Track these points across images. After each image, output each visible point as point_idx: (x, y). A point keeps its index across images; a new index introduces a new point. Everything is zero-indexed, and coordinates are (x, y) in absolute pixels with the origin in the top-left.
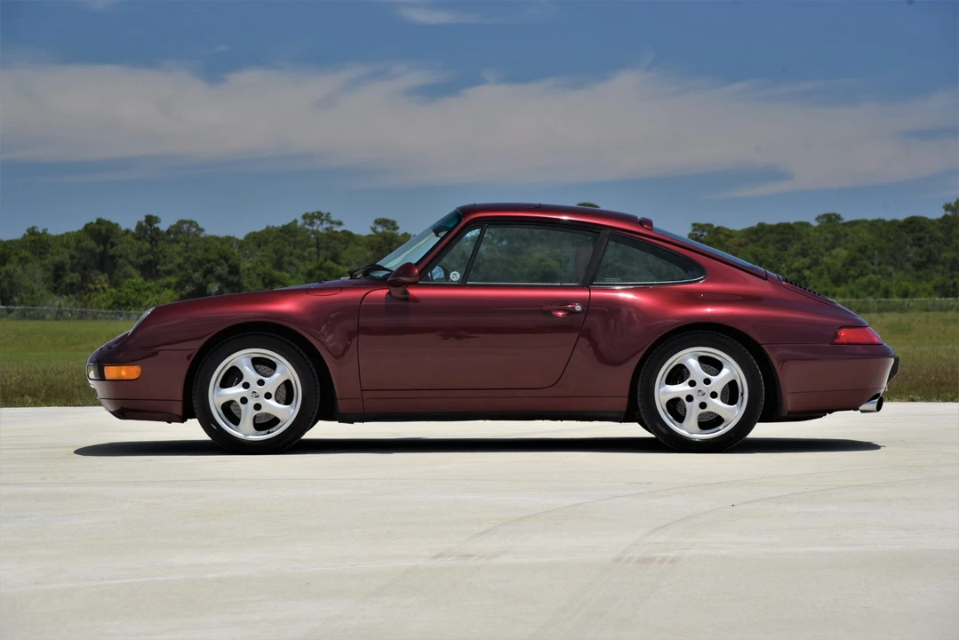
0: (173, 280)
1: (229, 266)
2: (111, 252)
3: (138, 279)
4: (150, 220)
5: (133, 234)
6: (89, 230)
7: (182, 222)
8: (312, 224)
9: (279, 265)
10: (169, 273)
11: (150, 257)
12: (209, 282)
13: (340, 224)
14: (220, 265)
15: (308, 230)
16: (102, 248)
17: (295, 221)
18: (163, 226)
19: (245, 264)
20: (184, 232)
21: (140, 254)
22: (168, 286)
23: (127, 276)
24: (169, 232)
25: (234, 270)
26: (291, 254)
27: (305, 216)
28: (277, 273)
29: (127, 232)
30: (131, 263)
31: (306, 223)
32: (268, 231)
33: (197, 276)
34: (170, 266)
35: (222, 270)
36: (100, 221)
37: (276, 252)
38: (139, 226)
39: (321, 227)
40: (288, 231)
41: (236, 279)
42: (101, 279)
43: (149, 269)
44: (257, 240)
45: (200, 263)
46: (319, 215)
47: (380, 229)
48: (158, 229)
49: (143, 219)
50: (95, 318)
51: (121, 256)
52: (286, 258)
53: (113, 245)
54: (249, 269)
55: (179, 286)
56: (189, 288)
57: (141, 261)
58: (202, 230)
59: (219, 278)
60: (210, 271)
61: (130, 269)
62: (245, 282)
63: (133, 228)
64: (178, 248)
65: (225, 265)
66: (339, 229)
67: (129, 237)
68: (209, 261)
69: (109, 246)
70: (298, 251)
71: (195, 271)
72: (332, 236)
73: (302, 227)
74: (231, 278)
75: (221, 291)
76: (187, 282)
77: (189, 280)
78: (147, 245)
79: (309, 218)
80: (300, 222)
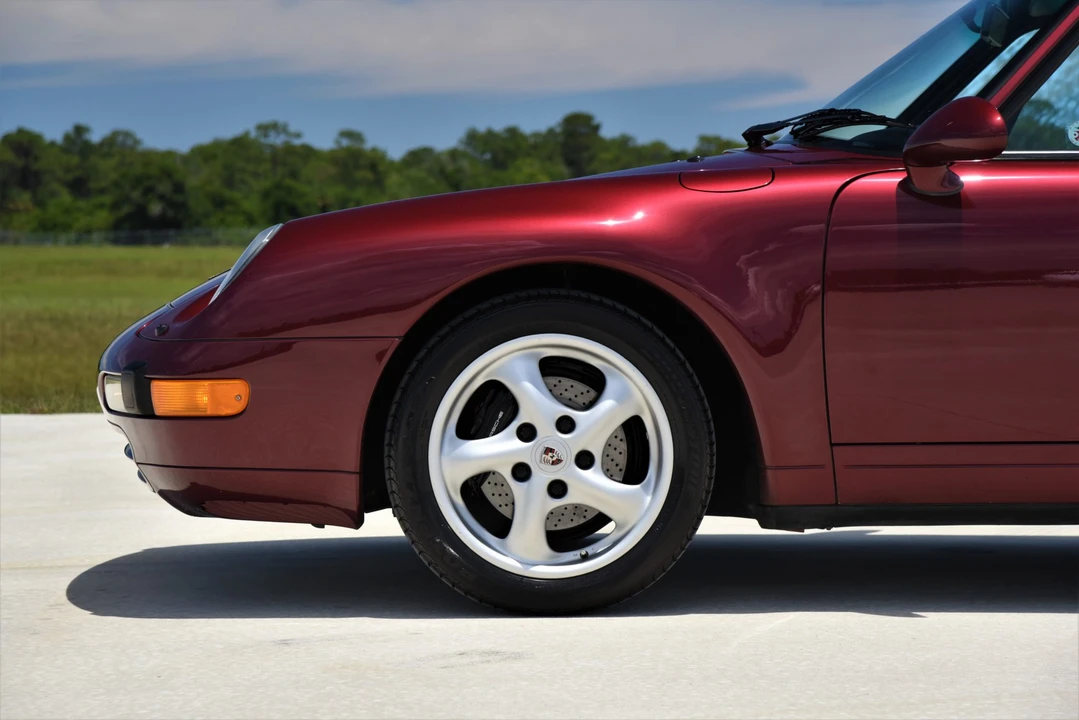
0: (107, 199)
1: (173, 184)
2: (36, 166)
3: (66, 198)
4: (79, 130)
5: (60, 147)
6: (8, 140)
7: (115, 134)
8: (266, 136)
9: (229, 183)
10: (102, 191)
11: (78, 173)
12: (149, 202)
13: (298, 135)
14: (162, 182)
15: (262, 143)
16: (23, 162)
17: (247, 134)
18: (95, 137)
19: (192, 182)
20: (118, 144)
21: (68, 170)
22: (102, 206)
23: (53, 194)
24: (102, 144)
25: (179, 188)
26: (244, 171)
27: (260, 127)
28: (228, 193)
29: (53, 144)
30: (58, 180)
31: (260, 135)
32: (217, 144)
33: (136, 195)
34: (103, 184)
35: (164, 187)
36: (21, 131)
37: (225, 167)
38: (67, 138)
39: (277, 140)
40: (240, 143)
41: (179, 198)
42: (24, 199)
43: (78, 187)
44: (203, 154)
45: (137, 181)
46: (274, 127)
47: (345, 142)
48: (87, 141)
49: (70, 129)
50: (16, 242)
51: (46, 172)
52: (238, 176)
53: (36, 159)
54: (196, 188)
55: (115, 206)
56: (126, 210)
57: (70, 177)
58: (139, 142)
59: (162, 197)
60: (150, 190)
61: (55, 186)
62: (192, 203)
63: (59, 139)
64: (112, 162)
65: (168, 183)
66: (297, 142)
67: (54, 151)
68: (149, 177)
69: (32, 160)
70: (251, 167)
71: (133, 188)
72: (289, 150)
73: (256, 140)
74: (175, 197)
75: (164, 211)
76: (123, 202)
77: (126, 199)
78: (76, 160)
79: (264, 129)
80: (253, 134)
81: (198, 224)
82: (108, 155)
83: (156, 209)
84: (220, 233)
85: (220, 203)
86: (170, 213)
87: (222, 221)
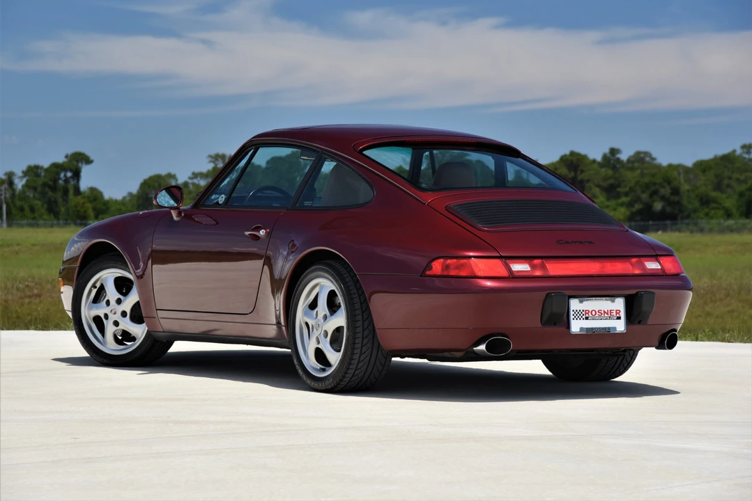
0: (624, 199)
1: (672, 189)
2: (580, 177)
3: (602, 198)
4: (614, 151)
5: (599, 163)
6: (563, 159)
7: (638, 153)
8: (748, 153)
9: (718, 187)
10: (626, 194)
11: (611, 181)
12: (654, 201)
14: (664, 187)
15: (745, 158)
16: (572, 174)
17: (734, 151)
18: (624, 157)
19: (685, 187)
20: (641, 159)
21: (605, 179)
22: (622, 205)
24: (628, 161)
25: (676, 191)
26: (730, 178)
27: (744, 147)
28: (714, 194)
29: (594, 161)
30: (598, 186)
31: (743, 152)
33: (645, 196)
35: (666, 191)
36: (572, 153)
37: (716, 176)
38: (605, 157)
40: (728, 159)
41: (676, 199)
43: (611, 191)
44: (702, 166)
45: (647, 186)
48: (618, 159)
49: (607, 151)
51: (588, 181)
52: (726, 182)
53: (582, 171)
54: (688, 191)
55: (630, 205)
56: (638, 207)
57: (605, 184)
58: (654, 159)
59: (663, 198)
60: (655, 193)
61: (597, 191)
62: (685, 202)
63: (599, 158)
64: (635, 173)
65: (668, 188)
67: (595, 166)
68: (655, 184)
69: (579, 173)
70: (736, 175)
71: (643, 192)
73: (740, 156)
74: (672, 198)
75: (663, 208)
76: (636, 202)
77: (638, 200)
78: (610, 172)
79: (747, 148)
80: (739, 151)
81: (688, 217)
82: (632, 169)
83: (658, 206)
84: (703, 223)
85: (705, 201)
86: (669, 209)
87: (707, 214)
